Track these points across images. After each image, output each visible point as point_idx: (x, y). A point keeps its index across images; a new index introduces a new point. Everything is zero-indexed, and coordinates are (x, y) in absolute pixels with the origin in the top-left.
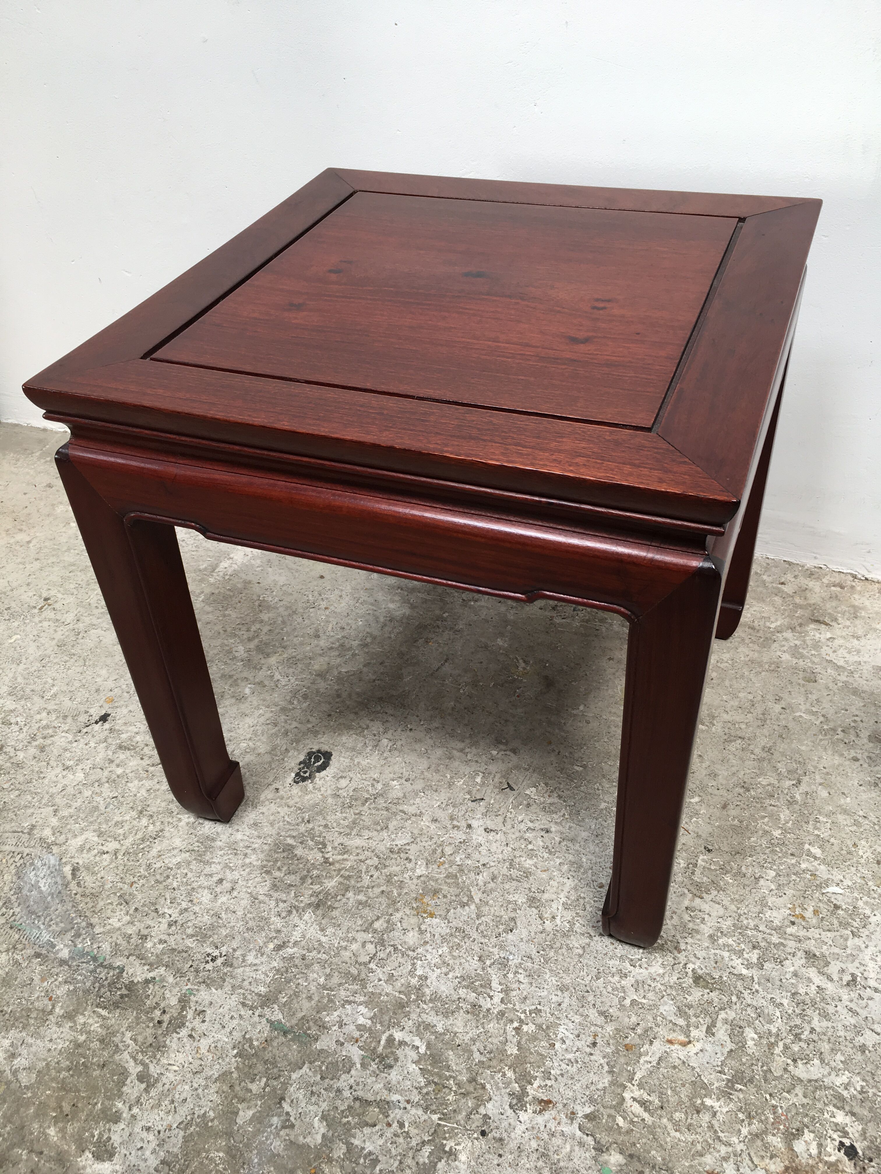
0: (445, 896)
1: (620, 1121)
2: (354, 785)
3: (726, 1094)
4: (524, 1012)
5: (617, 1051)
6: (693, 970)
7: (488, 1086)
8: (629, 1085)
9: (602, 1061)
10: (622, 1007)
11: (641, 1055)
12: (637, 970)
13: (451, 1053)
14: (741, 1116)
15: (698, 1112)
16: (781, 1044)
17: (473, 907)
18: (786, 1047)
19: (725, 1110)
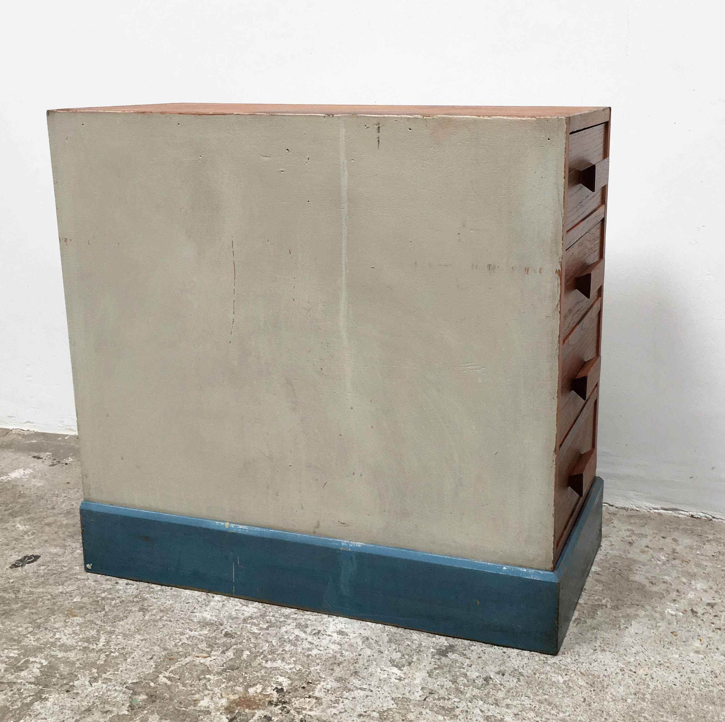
0: (87, 609)
1: (152, 684)
2: (49, 568)
3: (219, 674)
4: (115, 649)
5: (164, 661)
6: (226, 632)
7: (79, 676)
8: (165, 672)
9: (153, 664)
10: (176, 645)
11: (177, 661)
12: (193, 632)
13: (62, 664)
14: (224, 680)
15: (200, 680)
16: (262, 656)
17: (103, 612)
18: (265, 656)
19: (215, 679)
